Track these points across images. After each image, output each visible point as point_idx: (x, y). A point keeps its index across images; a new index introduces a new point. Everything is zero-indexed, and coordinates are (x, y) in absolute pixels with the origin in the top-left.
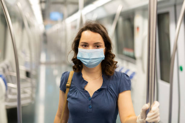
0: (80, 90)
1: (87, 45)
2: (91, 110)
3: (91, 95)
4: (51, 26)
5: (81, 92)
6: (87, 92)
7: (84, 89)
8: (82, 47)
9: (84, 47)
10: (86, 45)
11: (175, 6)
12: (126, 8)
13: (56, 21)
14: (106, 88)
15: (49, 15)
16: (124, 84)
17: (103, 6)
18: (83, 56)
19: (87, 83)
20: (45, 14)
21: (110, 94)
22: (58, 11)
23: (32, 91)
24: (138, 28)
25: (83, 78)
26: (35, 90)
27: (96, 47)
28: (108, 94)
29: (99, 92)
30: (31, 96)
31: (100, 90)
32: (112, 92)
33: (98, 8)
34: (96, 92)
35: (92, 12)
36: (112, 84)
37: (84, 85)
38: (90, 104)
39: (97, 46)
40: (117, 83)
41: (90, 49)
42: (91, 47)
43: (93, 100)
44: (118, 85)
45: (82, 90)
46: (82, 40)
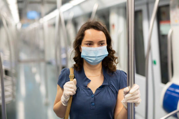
0: (83, 87)
1: (92, 43)
2: (94, 107)
3: (94, 92)
4: (28, 24)
5: (84, 90)
6: (90, 89)
7: (86, 87)
8: (86, 46)
9: (88, 45)
10: (90, 44)
11: (147, 4)
12: (102, 7)
13: (33, 20)
14: (108, 84)
15: (26, 14)
16: (124, 81)
17: (79, 5)
18: (89, 54)
19: (90, 81)
20: (21, 13)
21: (112, 90)
22: (35, 10)
23: (13, 89)
24: (113, 26)
25: (85, 76)
26: (15, 88)
27: (101, 45)
28: (110, 91)
29: (100, 89)
30: (13, 94)
31: (102, 87)
32: (113, 89)
33: (74, 7)
34: (97, 89)
35: (68, 10)
36: (113, 82)
37: (86, 83)
38: (92, 101)
39: (101, 43)
40: (117, 81)
41: (95, 48)
42: (96, 45)
43: (96, 97)
44: (119, 81)
45: (85, 88)
46: (86, 39)
